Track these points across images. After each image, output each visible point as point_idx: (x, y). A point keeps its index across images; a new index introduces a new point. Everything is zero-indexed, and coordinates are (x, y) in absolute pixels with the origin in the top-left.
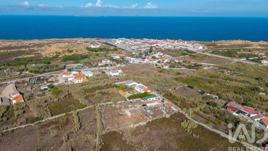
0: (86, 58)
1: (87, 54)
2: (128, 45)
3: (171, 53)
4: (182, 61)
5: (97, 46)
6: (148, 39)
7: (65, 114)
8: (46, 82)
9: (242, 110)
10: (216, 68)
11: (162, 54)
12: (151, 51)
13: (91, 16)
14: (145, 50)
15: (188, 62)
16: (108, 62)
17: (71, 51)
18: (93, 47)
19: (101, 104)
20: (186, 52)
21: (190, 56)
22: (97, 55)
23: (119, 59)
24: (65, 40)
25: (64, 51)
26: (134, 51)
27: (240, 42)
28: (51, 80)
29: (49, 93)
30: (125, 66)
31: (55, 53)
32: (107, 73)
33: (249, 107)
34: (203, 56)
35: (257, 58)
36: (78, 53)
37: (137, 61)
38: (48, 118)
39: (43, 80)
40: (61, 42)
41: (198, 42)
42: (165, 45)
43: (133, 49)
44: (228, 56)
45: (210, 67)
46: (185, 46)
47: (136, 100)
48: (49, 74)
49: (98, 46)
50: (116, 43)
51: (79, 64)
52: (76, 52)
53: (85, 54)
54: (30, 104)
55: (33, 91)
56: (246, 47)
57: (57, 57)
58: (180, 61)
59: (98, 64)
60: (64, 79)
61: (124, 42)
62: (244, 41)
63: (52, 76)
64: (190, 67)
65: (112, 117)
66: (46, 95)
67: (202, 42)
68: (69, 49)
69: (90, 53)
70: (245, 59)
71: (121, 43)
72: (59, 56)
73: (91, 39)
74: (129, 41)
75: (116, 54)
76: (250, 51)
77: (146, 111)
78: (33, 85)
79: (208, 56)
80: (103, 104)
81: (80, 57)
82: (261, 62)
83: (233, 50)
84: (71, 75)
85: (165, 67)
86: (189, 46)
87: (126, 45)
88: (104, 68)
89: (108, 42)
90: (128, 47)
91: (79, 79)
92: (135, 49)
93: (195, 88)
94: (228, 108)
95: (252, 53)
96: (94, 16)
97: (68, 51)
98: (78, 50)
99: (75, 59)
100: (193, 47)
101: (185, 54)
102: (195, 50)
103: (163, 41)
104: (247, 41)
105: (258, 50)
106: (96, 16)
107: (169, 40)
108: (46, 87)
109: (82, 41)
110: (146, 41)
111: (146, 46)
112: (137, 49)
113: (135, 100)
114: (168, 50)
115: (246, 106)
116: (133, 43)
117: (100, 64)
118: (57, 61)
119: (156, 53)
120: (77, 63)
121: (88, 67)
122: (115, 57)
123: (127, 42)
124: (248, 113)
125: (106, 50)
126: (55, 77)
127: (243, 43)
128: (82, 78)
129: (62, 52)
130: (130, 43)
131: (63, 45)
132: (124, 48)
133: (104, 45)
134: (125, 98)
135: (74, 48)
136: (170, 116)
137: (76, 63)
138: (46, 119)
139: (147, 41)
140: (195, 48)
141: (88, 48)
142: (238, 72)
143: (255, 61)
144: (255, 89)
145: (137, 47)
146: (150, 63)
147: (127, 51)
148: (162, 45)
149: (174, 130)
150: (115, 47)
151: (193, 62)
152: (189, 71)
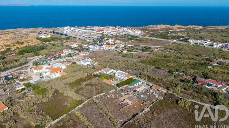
0: (43, 48)
1: (41, 44)
2: (78, 33)
3: (119, 38)
4: (134, 45)
5: (47, 36)
6: (92, 27)
7: (66, 114)
8: (18, 81)
9: (209, 83)
10: (162, 49)
11: (113, 40)
12: (102, 38)
13: (19, 5)
14: (96, 38)
15: (138, 45)
16: (70, 51)
17: (22, 43)
18: (43, 37)
19: (96, 96)
20: (130, 37)
21: (136, 40)
22: (53, 45)
23: (77, 47)
24: (7, 32)
25: (13, 43)
26: (87, 38)
27: (163, 26)
28: (22, 78)
29: (29, 93)
30: (89, 54)
31: (4, 46)
32: (78, 63)
33: (211, 79)
34: (146, 39)
35: (184, 38)
36: (30, 44)
37: (97, 48)
38: (51, 123)
39: (12, 78)
40: (4, 33)
41: (133, 28)
42: (110, 31)
43: (84, 37)
44: (164, 38)
45: (158, 49)
46: (126, 32)
47: (125, 87)
48: (14, 71)
49: (49, 36)
50: (65, 32)
51: (41, 56)
52: (27, 44)
53: (39, 45)
54: (18, 111)
55: (9, 94)
56: (170, 30)
57: (8, 50)
58: (132, 45)
59: (60, 54)
60: (36, 74)
61: (74, 30)
62: (165, 25)
63: (20, 73)
64: (143, 50)
65: (115, 108)
66: (28, 96)
67: (136, 27)
68: (18, 41)
69: (44, 43)
70: (177, 40)
71: (70, 31)
72: (10, 49)
73: (36, 28)
74: (78, 29)
75: (72, 43)
76: (175, 33)
77: (141, 97)
78: (4, 87)
79: (149, 39)
80: (97, 96)
81: (37, 49)
82: (189, 42)
83: (164, 33)
84: (43, 69)
85: (125, 52)
86: (130, 32)
87: (77, 33)
88: (71, 58)
89: (56, 31)
90: (78, 35)
91: (56, 72)
92: (87, 36)
93: (162, 68)
94: (198, 83)
95: (178, 35)
96: (22, 5)
97: (18, 43)
98: (29, 41)
99: (32, 51)
100: (133, 32)
101: (131, 39)
102: (136, 35)
103: (106, 28)
104: (167, 25)
105: (180, 32)
106: (25, 5)
107: (110, 27)
108: (23, 87)
109: (27, 31)
110: (91, 29)
111: (95, 33)
112: (89, 37)
113: (123, 87)
114: (116, 36)
115: (208, 79)
116: (82, 31)
117: (63, 55)
118: (11, 55)
119: (108, 39)
120: (38, 56)
121: (52, 59)
122: (73, 45)
123: (76, 31)
124: (215, 85)
125: (58, 39)
126: (24, 74)
127: (166, 27)
128: (59, 72)
129: (12, 44)
130: (80, 31)
131: (8, 37)
132: (76, 37)
133: (53, 34)
134: (114, 86)
135: (23, 40)
136: (163, 98)
137: (36, 56)
138: (49, 125)
139: (93, 29)
140: (135, 33)
141: (38, 39)
142: (180, 51)
143: (184, 41)
144: (204, 64)
145: (88, 34)
146: (109, 49)
147: (80, 39)
148: (108, 32)
149: (175, 110)
150: (66, 35)
151: (142, 46)
152: (145, 54)
